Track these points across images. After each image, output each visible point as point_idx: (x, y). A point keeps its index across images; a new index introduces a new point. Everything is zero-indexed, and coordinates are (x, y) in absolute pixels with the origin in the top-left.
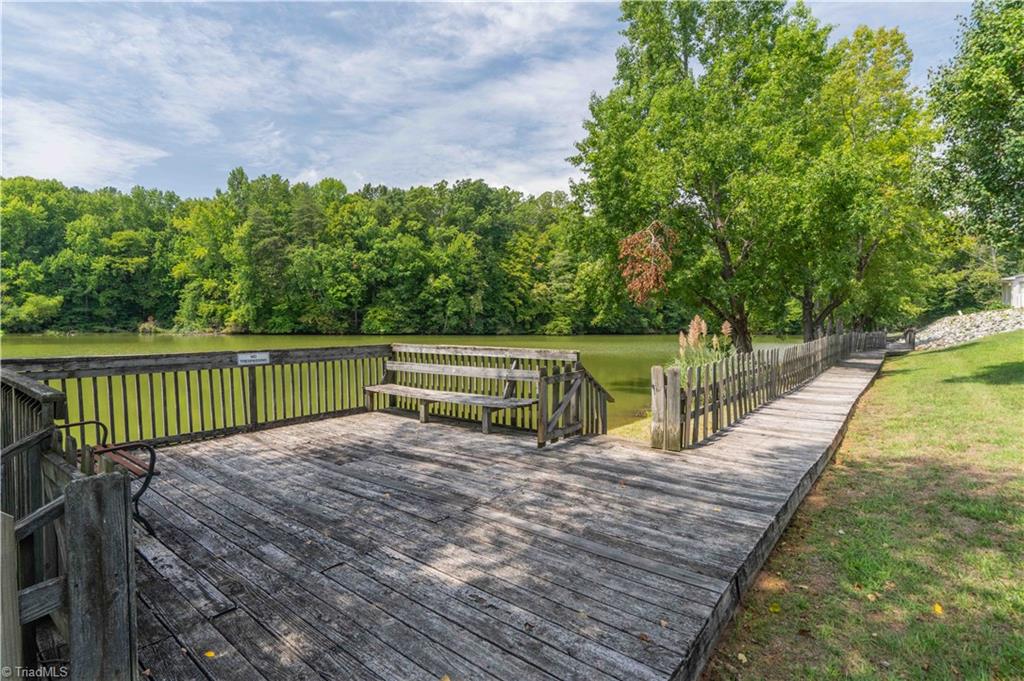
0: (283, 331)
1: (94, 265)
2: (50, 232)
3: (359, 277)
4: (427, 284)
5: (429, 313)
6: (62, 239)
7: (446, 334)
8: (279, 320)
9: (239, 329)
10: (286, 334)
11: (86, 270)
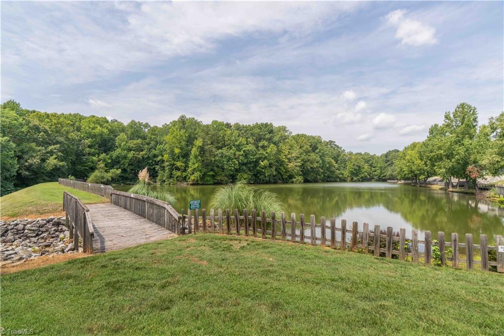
0: (210, 183)
1: (129, 155)
2: (109, 141)
3: (238, 161)
4: (259, 164)
5: (259, 175)
6: (114, 144)
7: (261, 183)
8: (209, 178)
9: (194, 182)
10: (211, 184)
11: (125, 157)
